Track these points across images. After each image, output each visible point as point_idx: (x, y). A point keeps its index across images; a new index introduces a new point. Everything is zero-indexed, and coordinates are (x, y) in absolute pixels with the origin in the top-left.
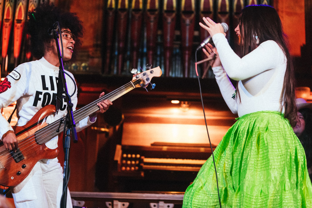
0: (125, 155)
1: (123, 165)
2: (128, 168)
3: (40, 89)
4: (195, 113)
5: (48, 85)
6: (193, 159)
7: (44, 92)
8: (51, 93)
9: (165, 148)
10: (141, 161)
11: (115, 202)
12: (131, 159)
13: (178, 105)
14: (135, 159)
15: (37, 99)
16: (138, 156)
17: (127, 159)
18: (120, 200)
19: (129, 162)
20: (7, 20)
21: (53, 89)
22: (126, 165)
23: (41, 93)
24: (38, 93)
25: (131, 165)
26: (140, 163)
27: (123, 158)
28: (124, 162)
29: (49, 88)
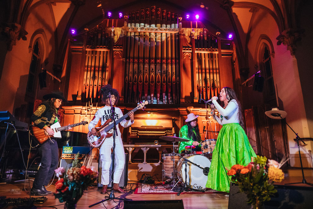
0: (132, 130)
1: (132, 134)
2: (134, 135)
3: (104, 114)
4: (155, 116)
5: (107, 112)
6: (159, 131)
7: (105, 115)
8: (108, 115)
9: (146, 128)
10: (138, 132)
11: (130, 148)
12: (134, 132)
13: (150, 113)
14: (136, 132)
15: (104, 118)
16: (137, 131)
17: (133, 132)
18: (131, 147)
19: (134, 133)
20: (88, 85)
21: (109, 113)
22: (133, 134)
23: (104, 116)
24: (103, 116)
25: (135, 134)
26: (137, 133)
27: (132, 132)
28: (132, 133)
29: (108, 114)
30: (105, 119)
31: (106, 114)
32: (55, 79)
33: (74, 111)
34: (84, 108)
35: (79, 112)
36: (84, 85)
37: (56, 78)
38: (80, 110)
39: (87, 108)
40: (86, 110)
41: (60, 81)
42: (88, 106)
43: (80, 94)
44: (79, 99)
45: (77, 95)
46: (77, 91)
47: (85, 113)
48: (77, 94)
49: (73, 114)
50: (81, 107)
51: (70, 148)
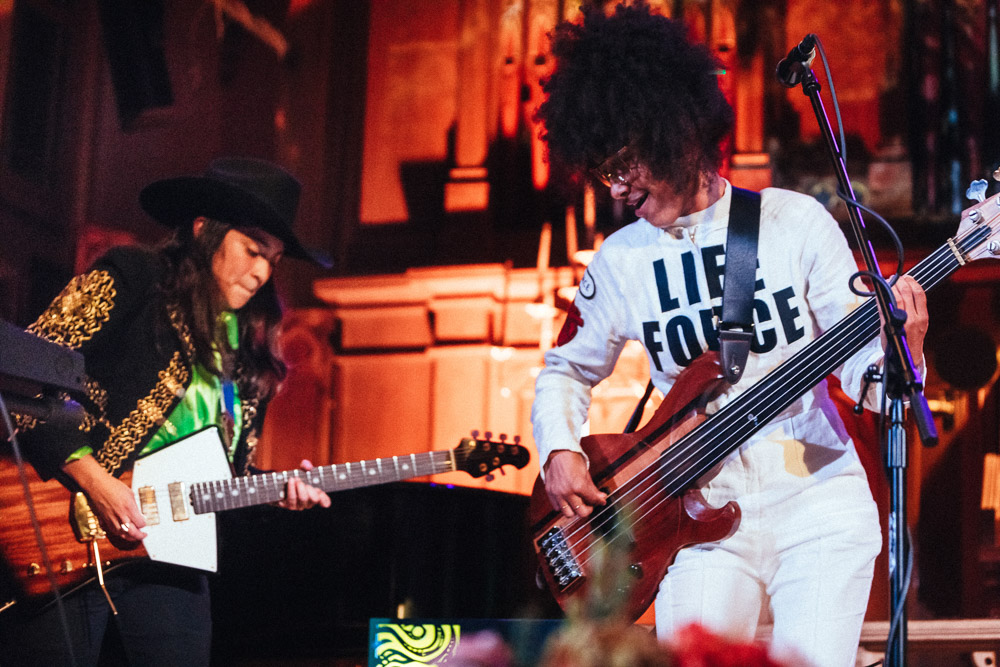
23: (657, 325)
29: (683, 299)
30: (665, 355)
31: (668, 304)
32: (235, 28)
33: (431, 317)
34: (524, 284)
35: (480, 330)
36: (509, 61)
37: (244, 17)
38: (486, 304)
39: (548, 285)
40: (539, 300)
41: (279, 43)
42: (559, 259)
43: (473, 151)
44: (470, 196)
45: (451, 160)
46: (444, 123)
47: (529, 337)
48: (438, 147)
49: (420, 349)
50: (488, 279)
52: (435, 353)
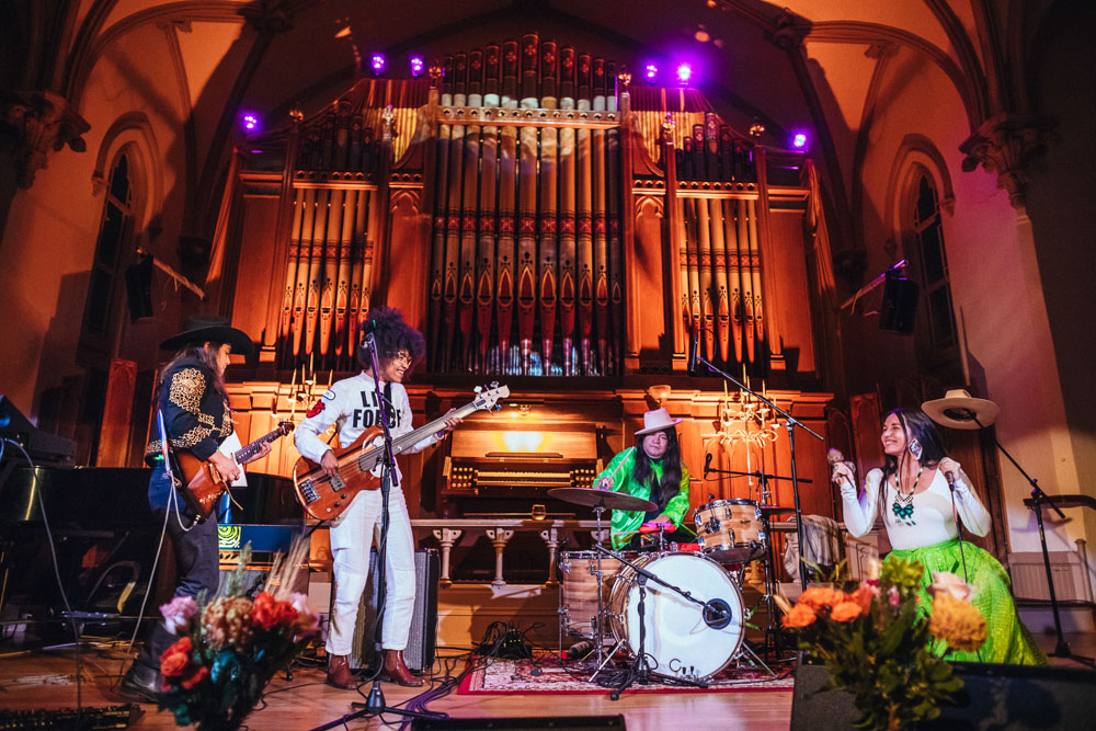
0: (455, 469)
1: (453, 481)
2: (460, 485)
3: (360, 406)
4: (536, 417)
5: (370, 400)
7: (364, 409)
8: (373, 409)
9: (502, 460)
10: (475, 475)
11: (445, 531)
12: (463, 473)
13: (518, 408)
14: (468, 473)
15: (356, 418)
16: (471, 469)
17: (458, 473)
18: (450, 528)
19: (460, 477)
20: (299, 309)
21: (375, 405)
22: (457, 481)
23: (360, 411)
24: (357, 412)
25: (463, 481)
26: (473, 477)
27: (453, 473)
28: (455, 477)
29: (372, 404)
30: (360, 423)
31: (365, 404)
32: (183, 287)
33: (251, 399)
34: (286, 389)
35: (269, 405)
36: (287, 309)
37: (187, 284)
38: (273, 396)
39: (294, 391)
40: (290, 396)
41: (201, 295)
42: (299, 382)
43: (271, 340)
44: (268, 356)
45: (263, 343)
46: (262, 330)
47: (288, 408)
48: (259, 338)
49: (247, 411)
50: (273, 387)
51: (233, 530)
52: (250, 412)
